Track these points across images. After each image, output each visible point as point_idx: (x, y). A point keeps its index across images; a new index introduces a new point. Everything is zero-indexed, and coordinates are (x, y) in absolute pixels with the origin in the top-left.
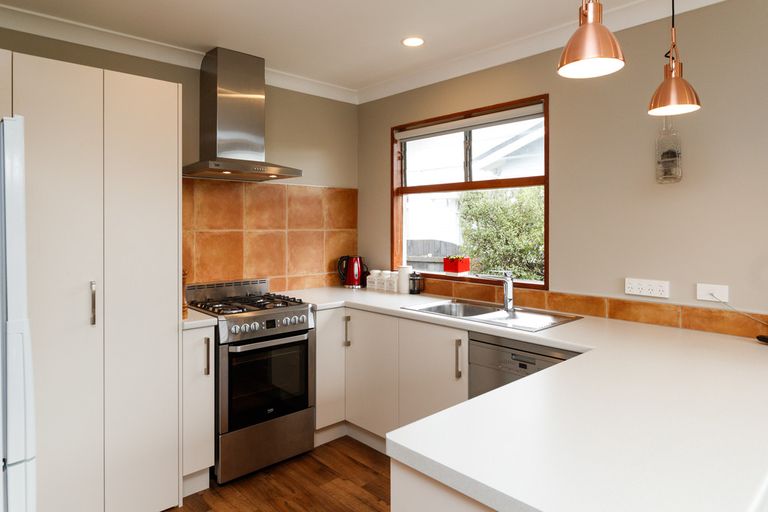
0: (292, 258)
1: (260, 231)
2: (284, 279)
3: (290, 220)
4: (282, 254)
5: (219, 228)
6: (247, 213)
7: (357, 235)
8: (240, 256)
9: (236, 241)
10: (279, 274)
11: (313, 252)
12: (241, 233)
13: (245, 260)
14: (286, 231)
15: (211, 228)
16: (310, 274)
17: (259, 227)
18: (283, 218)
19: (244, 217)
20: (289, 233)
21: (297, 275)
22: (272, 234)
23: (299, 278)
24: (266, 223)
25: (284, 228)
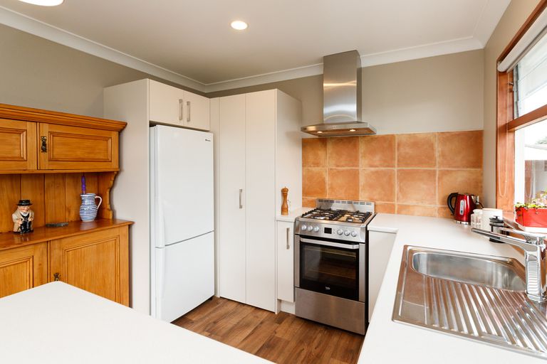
0: (401, 189)
1: (373, 169)
2: (394, 205)
3: (398, 161)
4: (392, 186)
5: (343, 166)
6: (362, 157)
7: (482, 174)
8: (357, 185)
9: (355, 175)
10: (388, 200)
11: (425, 186)
12: (358, 170)
13: (360, 188)
14: (396, 169)
15: (338, 166)
16: (420, 204)
17: (371, 166)
18: (393, 159)
19: (360, 159)
20: (398, 171)
21: (405, 203)
22: (382, 171)
23: (407, 207)
24: (377, 163)
25: (393, 166)
